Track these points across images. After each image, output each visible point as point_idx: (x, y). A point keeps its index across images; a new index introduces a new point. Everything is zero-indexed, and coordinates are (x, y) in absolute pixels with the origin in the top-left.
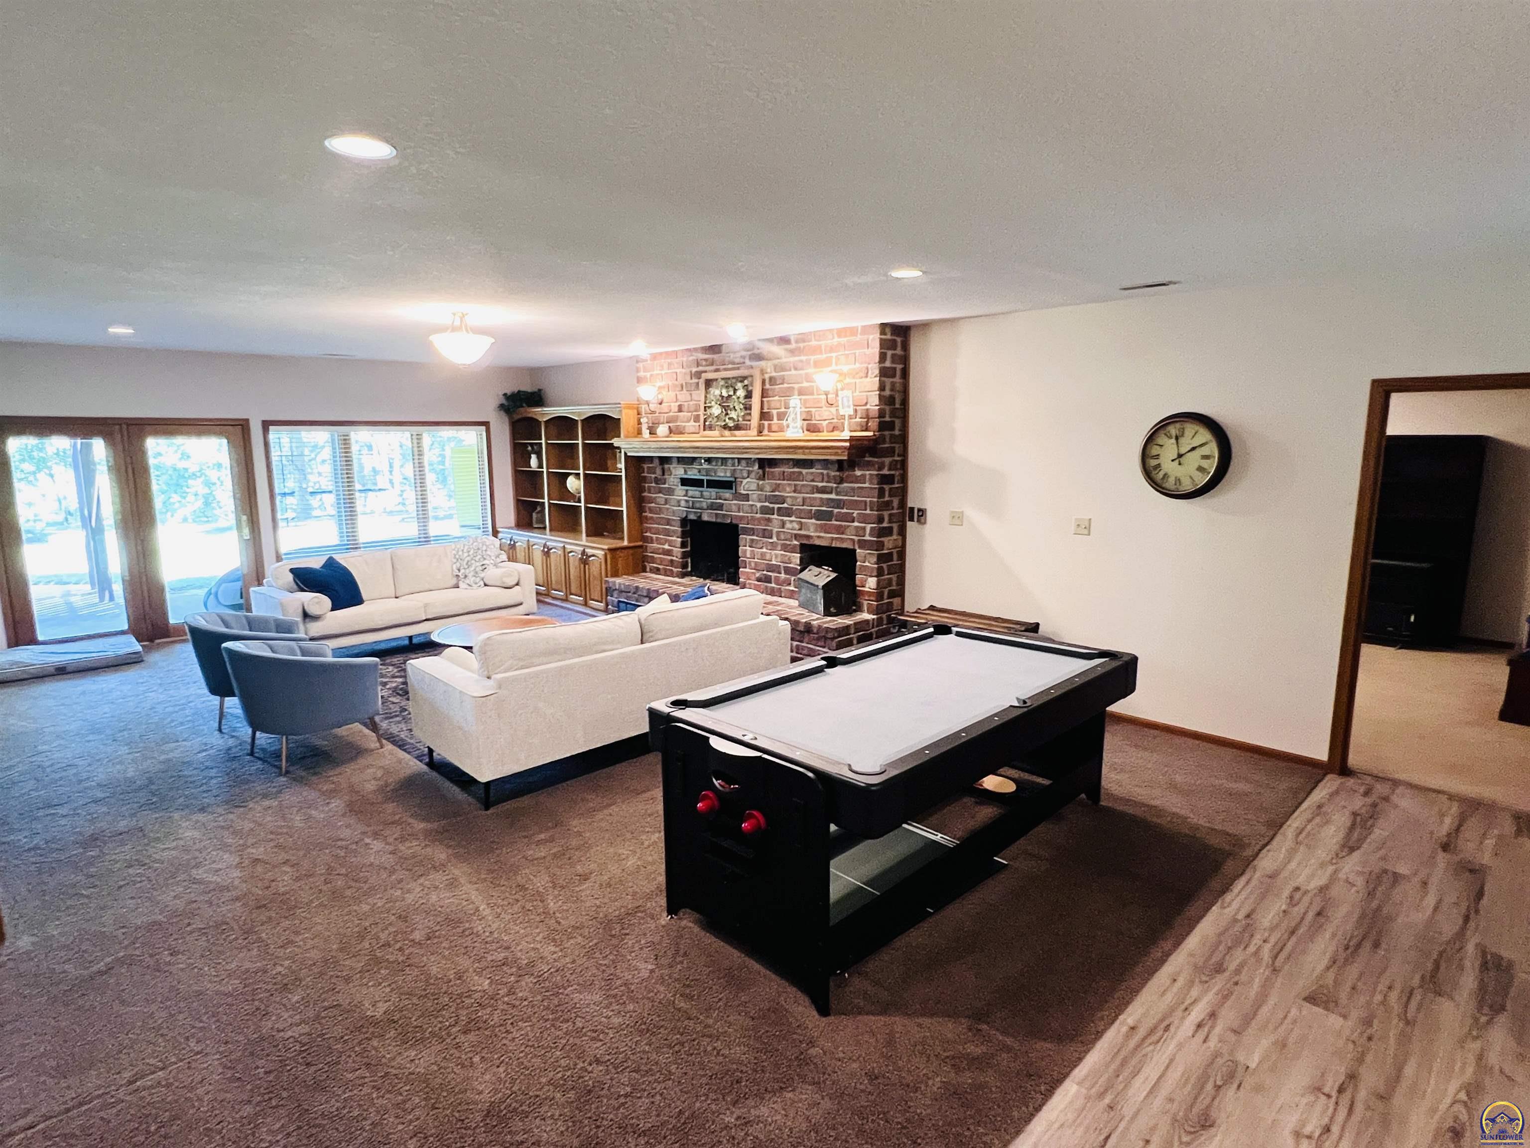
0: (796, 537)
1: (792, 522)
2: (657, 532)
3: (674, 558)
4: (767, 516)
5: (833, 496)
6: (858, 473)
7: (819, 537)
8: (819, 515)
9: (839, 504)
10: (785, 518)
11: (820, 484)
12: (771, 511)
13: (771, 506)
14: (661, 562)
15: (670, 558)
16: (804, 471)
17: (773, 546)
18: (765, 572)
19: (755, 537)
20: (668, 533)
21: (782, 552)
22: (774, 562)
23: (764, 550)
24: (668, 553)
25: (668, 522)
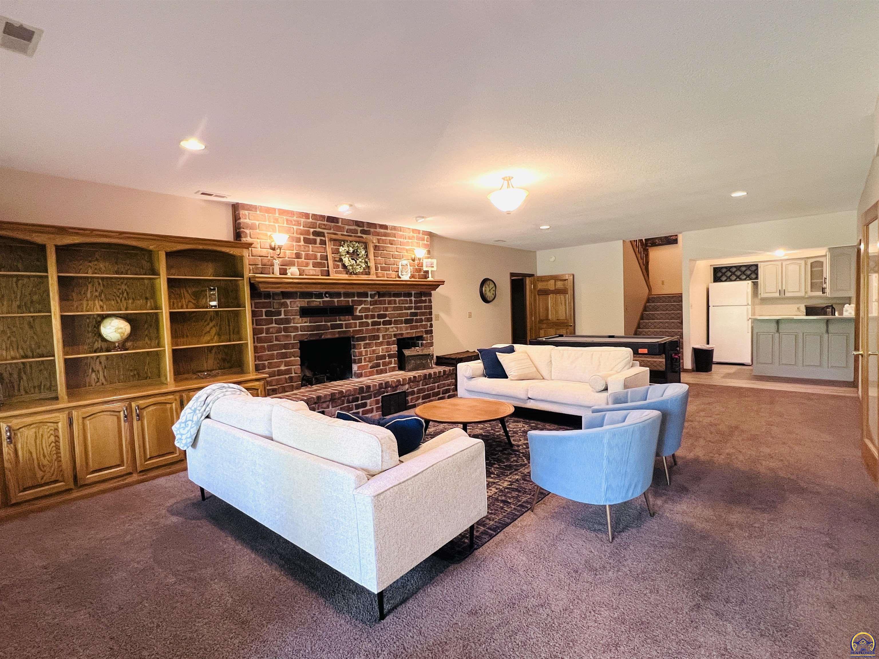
0: (395, 335)
1: (392, 327)
2: (272, 357)
3: (293, 375)
4: (376, 327)
5: (413, 311)
6: (423, 298)
7: (408, 333)
8: (407, 322)
9: (415, 314)
10: (388, 326)
11: (407, 305)
12: (379, 324)
13: (379, 320)
14: (278, 382)
15: (287, 376)
16: (397, 299)
17: (381, 344)
18: (375, 362)
19: (367, 342)
20: (284, 356)
21: (386, 346)
22: (381, 354)
23: (374, 348)
24: (288, 372)
25: (286, 347)
